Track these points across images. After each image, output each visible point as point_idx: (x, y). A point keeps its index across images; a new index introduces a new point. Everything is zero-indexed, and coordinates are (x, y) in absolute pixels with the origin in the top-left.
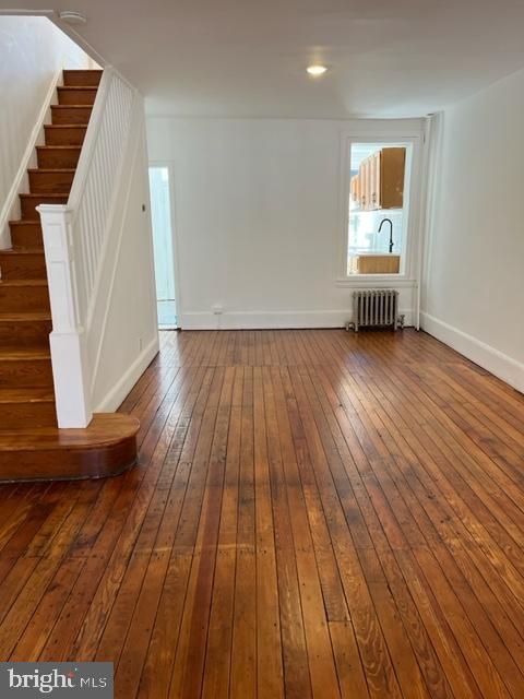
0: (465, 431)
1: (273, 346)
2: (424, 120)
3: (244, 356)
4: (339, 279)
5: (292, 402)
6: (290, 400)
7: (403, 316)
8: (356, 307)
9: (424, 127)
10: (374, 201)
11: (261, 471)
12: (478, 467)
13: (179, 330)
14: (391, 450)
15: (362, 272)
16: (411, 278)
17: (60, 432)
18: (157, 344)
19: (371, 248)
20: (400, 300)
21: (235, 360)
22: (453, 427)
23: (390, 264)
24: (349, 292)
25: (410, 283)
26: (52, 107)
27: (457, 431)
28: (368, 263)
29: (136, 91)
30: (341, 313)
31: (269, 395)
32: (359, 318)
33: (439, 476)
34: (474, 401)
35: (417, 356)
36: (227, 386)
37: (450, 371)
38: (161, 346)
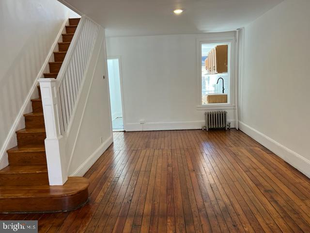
0: (256, 185)
1: (166, 139)
2: (235, 32)
3: (152, 144)
4: (199, 106)
5: (170, 169)
6: (169, 168)
7: (230, 123)
8: (207, 119)
9: (236, 35)
10: (215, 70)
11: (148, 208)
12: (262, 207)
13: (124, 131)
14: (217, 196)
15: (209, 102)
16: (233, 105)
17: (51, 188)
18: (112, 139)
19: (215, 91)
20: (228, 115)
21: (147, 146)
22: (251, 183)
23: (223, 98)
24: (204, 112)
25: (233, 107)
26: (63, 35)
27: (253, 185)
28: (212, 98)
29: (100, 26)
30: (199, 122)
31: (160, 165)
32: (208, 125)
33: (241, 212)
34: (263, 168)
35: (235, 143)
36: (140, 160)
37: (251, 151)
38: (114, 140)
